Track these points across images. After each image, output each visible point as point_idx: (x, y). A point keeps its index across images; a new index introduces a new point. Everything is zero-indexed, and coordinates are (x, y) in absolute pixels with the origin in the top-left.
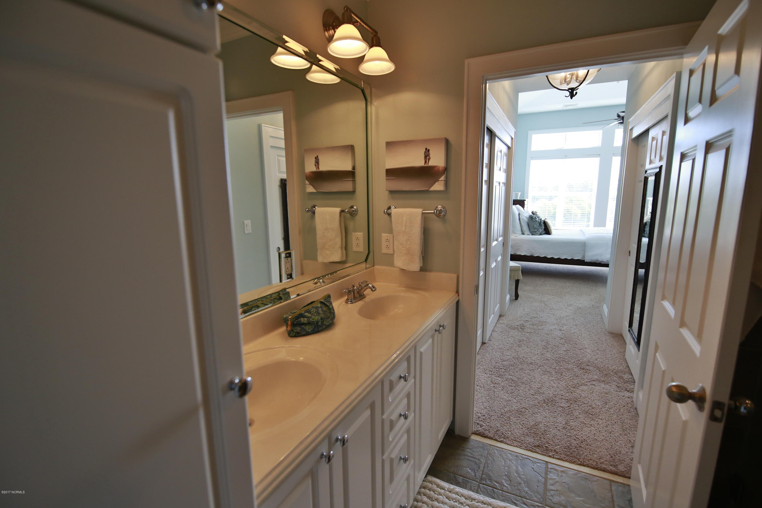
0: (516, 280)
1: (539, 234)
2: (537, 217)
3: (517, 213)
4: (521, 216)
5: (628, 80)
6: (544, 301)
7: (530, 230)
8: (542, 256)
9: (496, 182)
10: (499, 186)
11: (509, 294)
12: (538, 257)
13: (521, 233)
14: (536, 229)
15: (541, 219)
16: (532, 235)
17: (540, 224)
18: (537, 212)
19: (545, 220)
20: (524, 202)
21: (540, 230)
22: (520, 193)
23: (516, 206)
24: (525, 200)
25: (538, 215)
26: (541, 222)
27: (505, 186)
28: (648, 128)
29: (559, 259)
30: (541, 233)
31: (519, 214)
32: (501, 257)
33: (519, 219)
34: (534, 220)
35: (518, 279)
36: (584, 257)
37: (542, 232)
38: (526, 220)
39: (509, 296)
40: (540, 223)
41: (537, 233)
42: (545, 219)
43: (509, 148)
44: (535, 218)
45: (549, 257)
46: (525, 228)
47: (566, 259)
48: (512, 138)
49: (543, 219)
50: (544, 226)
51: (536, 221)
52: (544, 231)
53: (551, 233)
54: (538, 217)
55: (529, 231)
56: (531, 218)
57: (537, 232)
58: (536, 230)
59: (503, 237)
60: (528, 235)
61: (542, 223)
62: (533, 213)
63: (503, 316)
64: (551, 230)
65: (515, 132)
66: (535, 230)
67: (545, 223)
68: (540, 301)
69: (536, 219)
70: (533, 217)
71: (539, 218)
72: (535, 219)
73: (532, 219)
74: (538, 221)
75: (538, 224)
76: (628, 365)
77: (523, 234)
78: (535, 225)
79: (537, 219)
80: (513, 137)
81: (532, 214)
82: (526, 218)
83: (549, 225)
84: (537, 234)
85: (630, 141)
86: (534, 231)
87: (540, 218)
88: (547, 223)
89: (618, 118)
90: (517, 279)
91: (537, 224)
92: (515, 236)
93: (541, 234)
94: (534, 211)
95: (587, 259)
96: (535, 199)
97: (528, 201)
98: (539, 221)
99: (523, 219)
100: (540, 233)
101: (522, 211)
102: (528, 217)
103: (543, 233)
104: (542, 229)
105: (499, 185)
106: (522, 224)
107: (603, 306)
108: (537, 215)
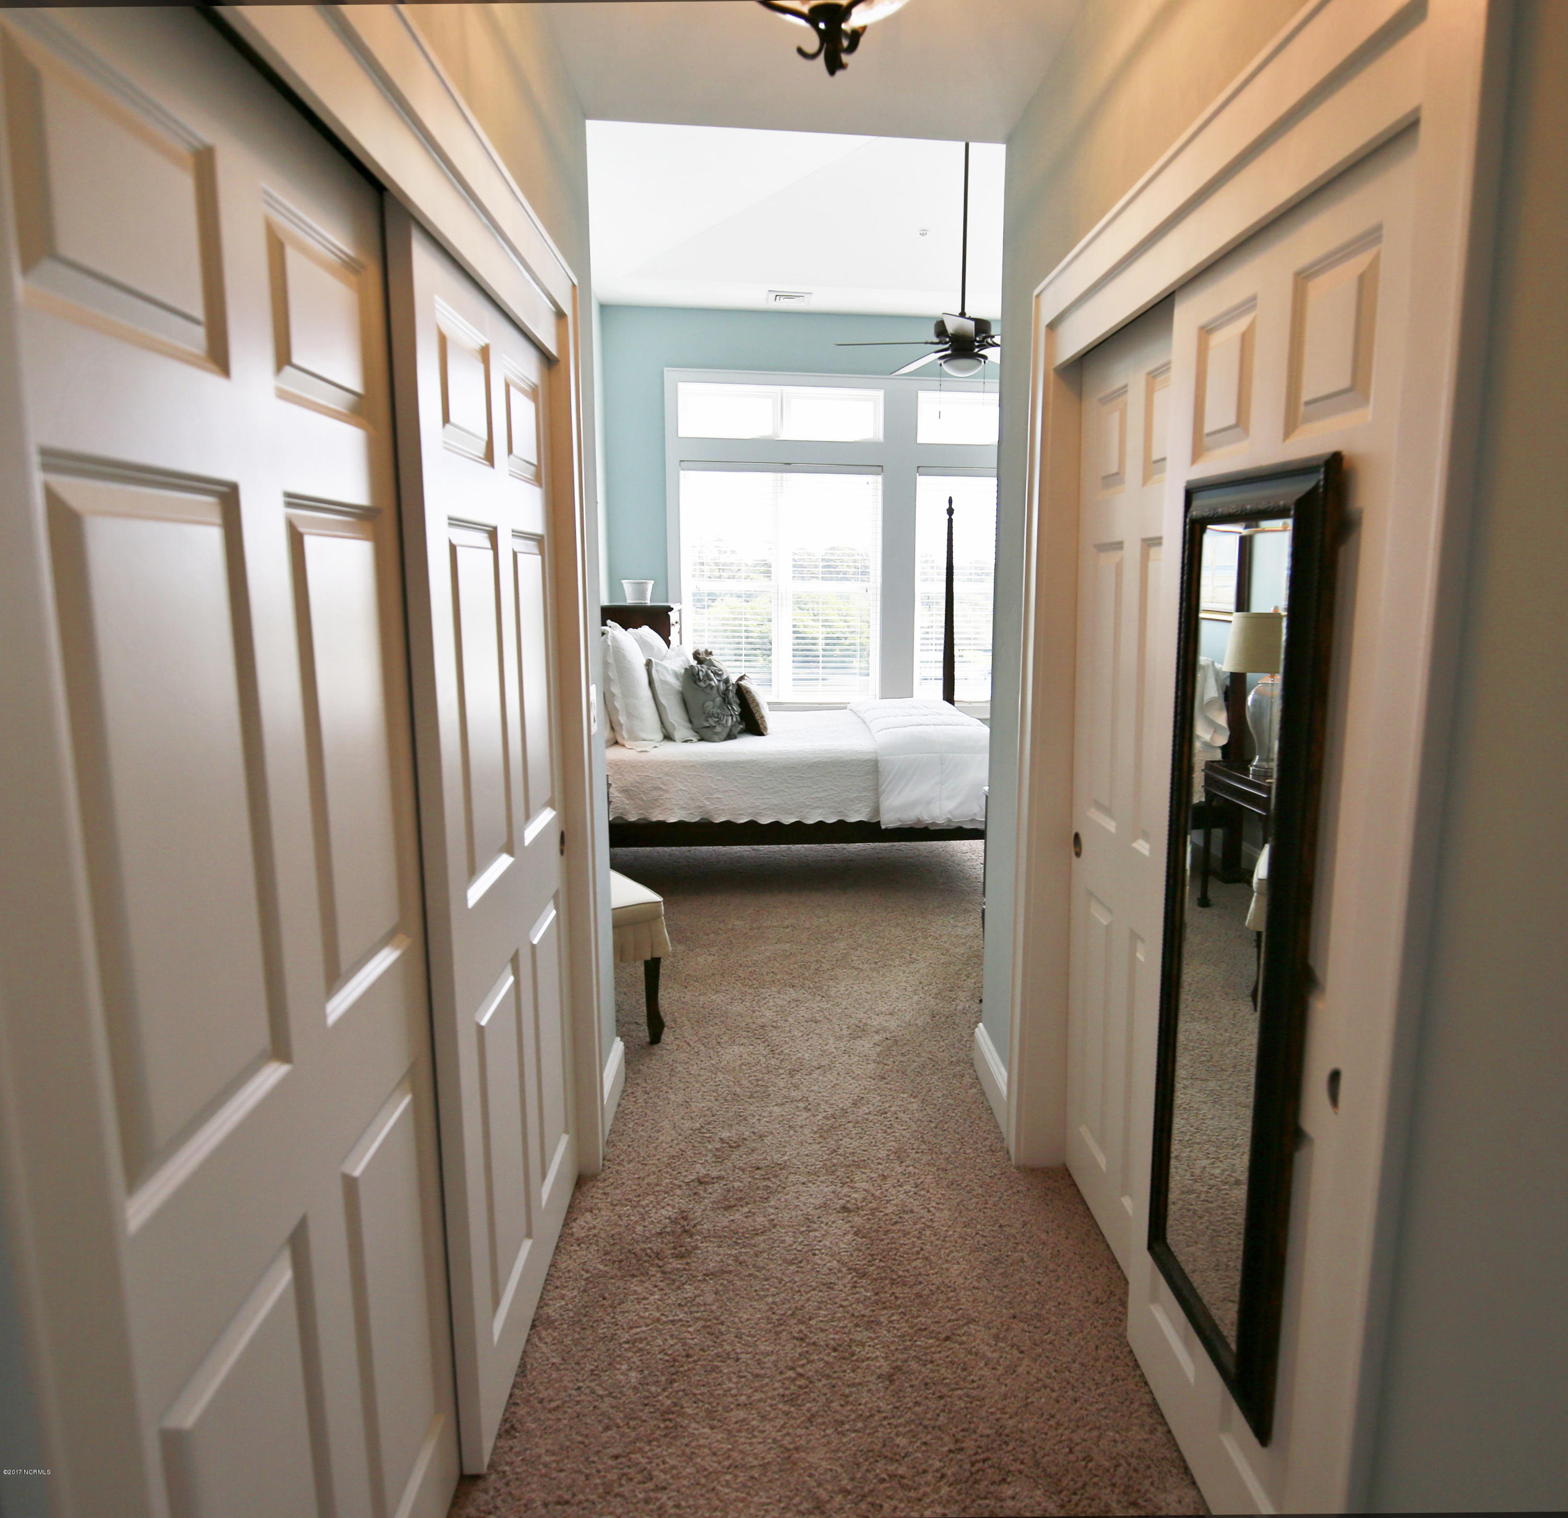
0: (646, 963)
1: (724, 735)
2: (712, 675)
3: (637, 660)
4: (657, 671)
5: (1009, 141)
6: (763, 1027)
7: (694, 721)
8: (742, 821)
9: (450, 524)
10: (491, 553)
11: (619, 1039)
12: (728, 824)
13: (660, 736)
14: (712, 716)
15: (727, 681)
16: (699, 740)
17: (724, 699)
18: (711, 653)
19: (742, 683)
20: (669, 616)
21: (727, 721)
22: (653, 582)
23: (635, 630)
24: (671, 609)
25: (716, 663)
26: (727, 689)
27: (542, 553)
28: (1172, 290)
29: (798, 826)
30: (731, 730)
31: (649, 664)
32: (557, 908)
33: (651, 683)
34: (702, 684)
35: (656, 956)
36: (877, 810)
37: (732, 726)
38: (676, 684)
39: (622, 1044)
40: (725, 695)
41: (716, 733)
42: (741, 678)
43: (548, 361)
44: (707, 675)
45: (765, 821)
46: (675, 716)
47: (821, 823)
48: (560, 315)
49: (733, 679)
50: (741, 705)
51: (712, 687)
52: (740, 723)
53: (766, 728)
54: (715, 674)
55: (688, 725)
56: (691, 676)
57: (718, 729)
58: (712, 722)
59: (554, 809)
60: (686, 741)
61: (732, 695)
62: (696, 655)
63: (594, 1177)
64: (762, 717)
65: (574, 285)
66: (710, 719)
67: (743, 695)
68: (747, 1028)
69: (712, 680)
70: (698, 674)
71: (720, 675)
72: (705, 681)
73: (695, 683)
74: (718, 687)
75: (719, 699)
76: (1154, 1399)
77: (668, 737)
78: (709, 704)
79: (715, 682)
80: (567, 309)
81: (694, 663)
82: (676, 675)
83: (754, 700)
84: (716, 738)
85: (1052, 373)
86: (707, 725)
87: (725, 677)
88: (749, 692)
89: (937, 340)
90: (648, 958)
91: (713, 701)
92: (639, 750)
93: (730, 736)
94: (702, 650)
95: (889, 820)
96: (706, 600)
97: (680, 611)
98: (722, 687)
99: (665, 683)
100: (727, 730)
101: (659, 650)
102: (683, 671)
103: (736, 731)
104: (731, 715)
105: (488, 545)
106: (663, 700)
107: (977, 1030)
108: (711, 664)
